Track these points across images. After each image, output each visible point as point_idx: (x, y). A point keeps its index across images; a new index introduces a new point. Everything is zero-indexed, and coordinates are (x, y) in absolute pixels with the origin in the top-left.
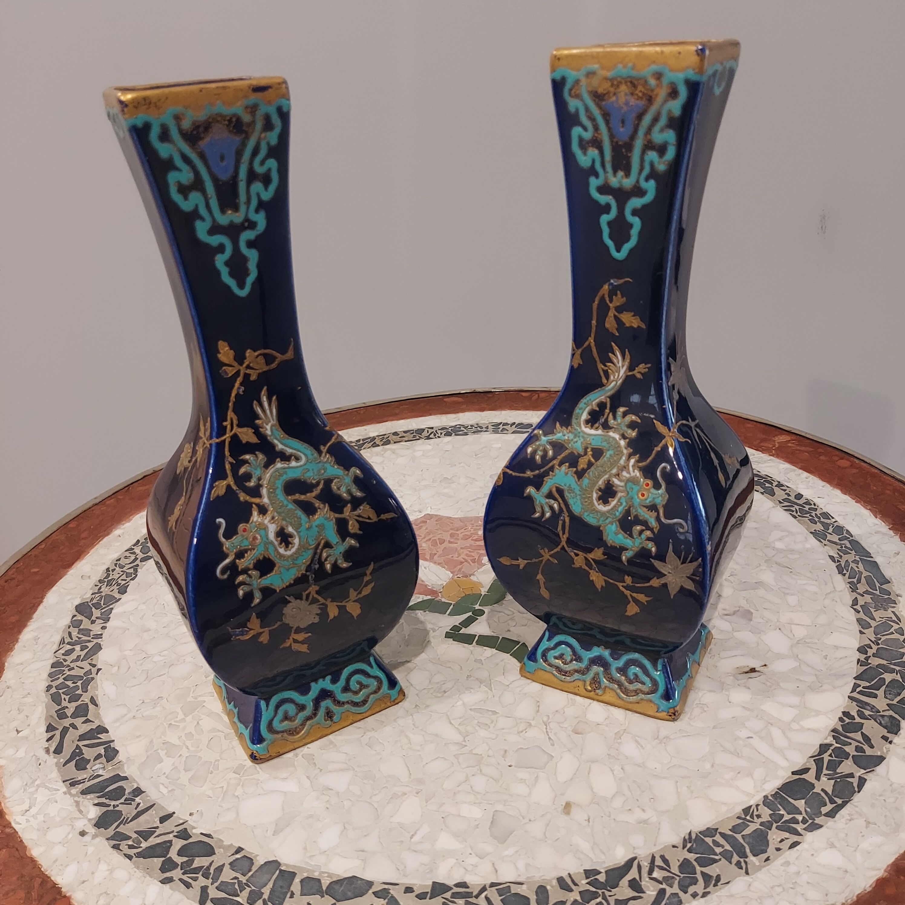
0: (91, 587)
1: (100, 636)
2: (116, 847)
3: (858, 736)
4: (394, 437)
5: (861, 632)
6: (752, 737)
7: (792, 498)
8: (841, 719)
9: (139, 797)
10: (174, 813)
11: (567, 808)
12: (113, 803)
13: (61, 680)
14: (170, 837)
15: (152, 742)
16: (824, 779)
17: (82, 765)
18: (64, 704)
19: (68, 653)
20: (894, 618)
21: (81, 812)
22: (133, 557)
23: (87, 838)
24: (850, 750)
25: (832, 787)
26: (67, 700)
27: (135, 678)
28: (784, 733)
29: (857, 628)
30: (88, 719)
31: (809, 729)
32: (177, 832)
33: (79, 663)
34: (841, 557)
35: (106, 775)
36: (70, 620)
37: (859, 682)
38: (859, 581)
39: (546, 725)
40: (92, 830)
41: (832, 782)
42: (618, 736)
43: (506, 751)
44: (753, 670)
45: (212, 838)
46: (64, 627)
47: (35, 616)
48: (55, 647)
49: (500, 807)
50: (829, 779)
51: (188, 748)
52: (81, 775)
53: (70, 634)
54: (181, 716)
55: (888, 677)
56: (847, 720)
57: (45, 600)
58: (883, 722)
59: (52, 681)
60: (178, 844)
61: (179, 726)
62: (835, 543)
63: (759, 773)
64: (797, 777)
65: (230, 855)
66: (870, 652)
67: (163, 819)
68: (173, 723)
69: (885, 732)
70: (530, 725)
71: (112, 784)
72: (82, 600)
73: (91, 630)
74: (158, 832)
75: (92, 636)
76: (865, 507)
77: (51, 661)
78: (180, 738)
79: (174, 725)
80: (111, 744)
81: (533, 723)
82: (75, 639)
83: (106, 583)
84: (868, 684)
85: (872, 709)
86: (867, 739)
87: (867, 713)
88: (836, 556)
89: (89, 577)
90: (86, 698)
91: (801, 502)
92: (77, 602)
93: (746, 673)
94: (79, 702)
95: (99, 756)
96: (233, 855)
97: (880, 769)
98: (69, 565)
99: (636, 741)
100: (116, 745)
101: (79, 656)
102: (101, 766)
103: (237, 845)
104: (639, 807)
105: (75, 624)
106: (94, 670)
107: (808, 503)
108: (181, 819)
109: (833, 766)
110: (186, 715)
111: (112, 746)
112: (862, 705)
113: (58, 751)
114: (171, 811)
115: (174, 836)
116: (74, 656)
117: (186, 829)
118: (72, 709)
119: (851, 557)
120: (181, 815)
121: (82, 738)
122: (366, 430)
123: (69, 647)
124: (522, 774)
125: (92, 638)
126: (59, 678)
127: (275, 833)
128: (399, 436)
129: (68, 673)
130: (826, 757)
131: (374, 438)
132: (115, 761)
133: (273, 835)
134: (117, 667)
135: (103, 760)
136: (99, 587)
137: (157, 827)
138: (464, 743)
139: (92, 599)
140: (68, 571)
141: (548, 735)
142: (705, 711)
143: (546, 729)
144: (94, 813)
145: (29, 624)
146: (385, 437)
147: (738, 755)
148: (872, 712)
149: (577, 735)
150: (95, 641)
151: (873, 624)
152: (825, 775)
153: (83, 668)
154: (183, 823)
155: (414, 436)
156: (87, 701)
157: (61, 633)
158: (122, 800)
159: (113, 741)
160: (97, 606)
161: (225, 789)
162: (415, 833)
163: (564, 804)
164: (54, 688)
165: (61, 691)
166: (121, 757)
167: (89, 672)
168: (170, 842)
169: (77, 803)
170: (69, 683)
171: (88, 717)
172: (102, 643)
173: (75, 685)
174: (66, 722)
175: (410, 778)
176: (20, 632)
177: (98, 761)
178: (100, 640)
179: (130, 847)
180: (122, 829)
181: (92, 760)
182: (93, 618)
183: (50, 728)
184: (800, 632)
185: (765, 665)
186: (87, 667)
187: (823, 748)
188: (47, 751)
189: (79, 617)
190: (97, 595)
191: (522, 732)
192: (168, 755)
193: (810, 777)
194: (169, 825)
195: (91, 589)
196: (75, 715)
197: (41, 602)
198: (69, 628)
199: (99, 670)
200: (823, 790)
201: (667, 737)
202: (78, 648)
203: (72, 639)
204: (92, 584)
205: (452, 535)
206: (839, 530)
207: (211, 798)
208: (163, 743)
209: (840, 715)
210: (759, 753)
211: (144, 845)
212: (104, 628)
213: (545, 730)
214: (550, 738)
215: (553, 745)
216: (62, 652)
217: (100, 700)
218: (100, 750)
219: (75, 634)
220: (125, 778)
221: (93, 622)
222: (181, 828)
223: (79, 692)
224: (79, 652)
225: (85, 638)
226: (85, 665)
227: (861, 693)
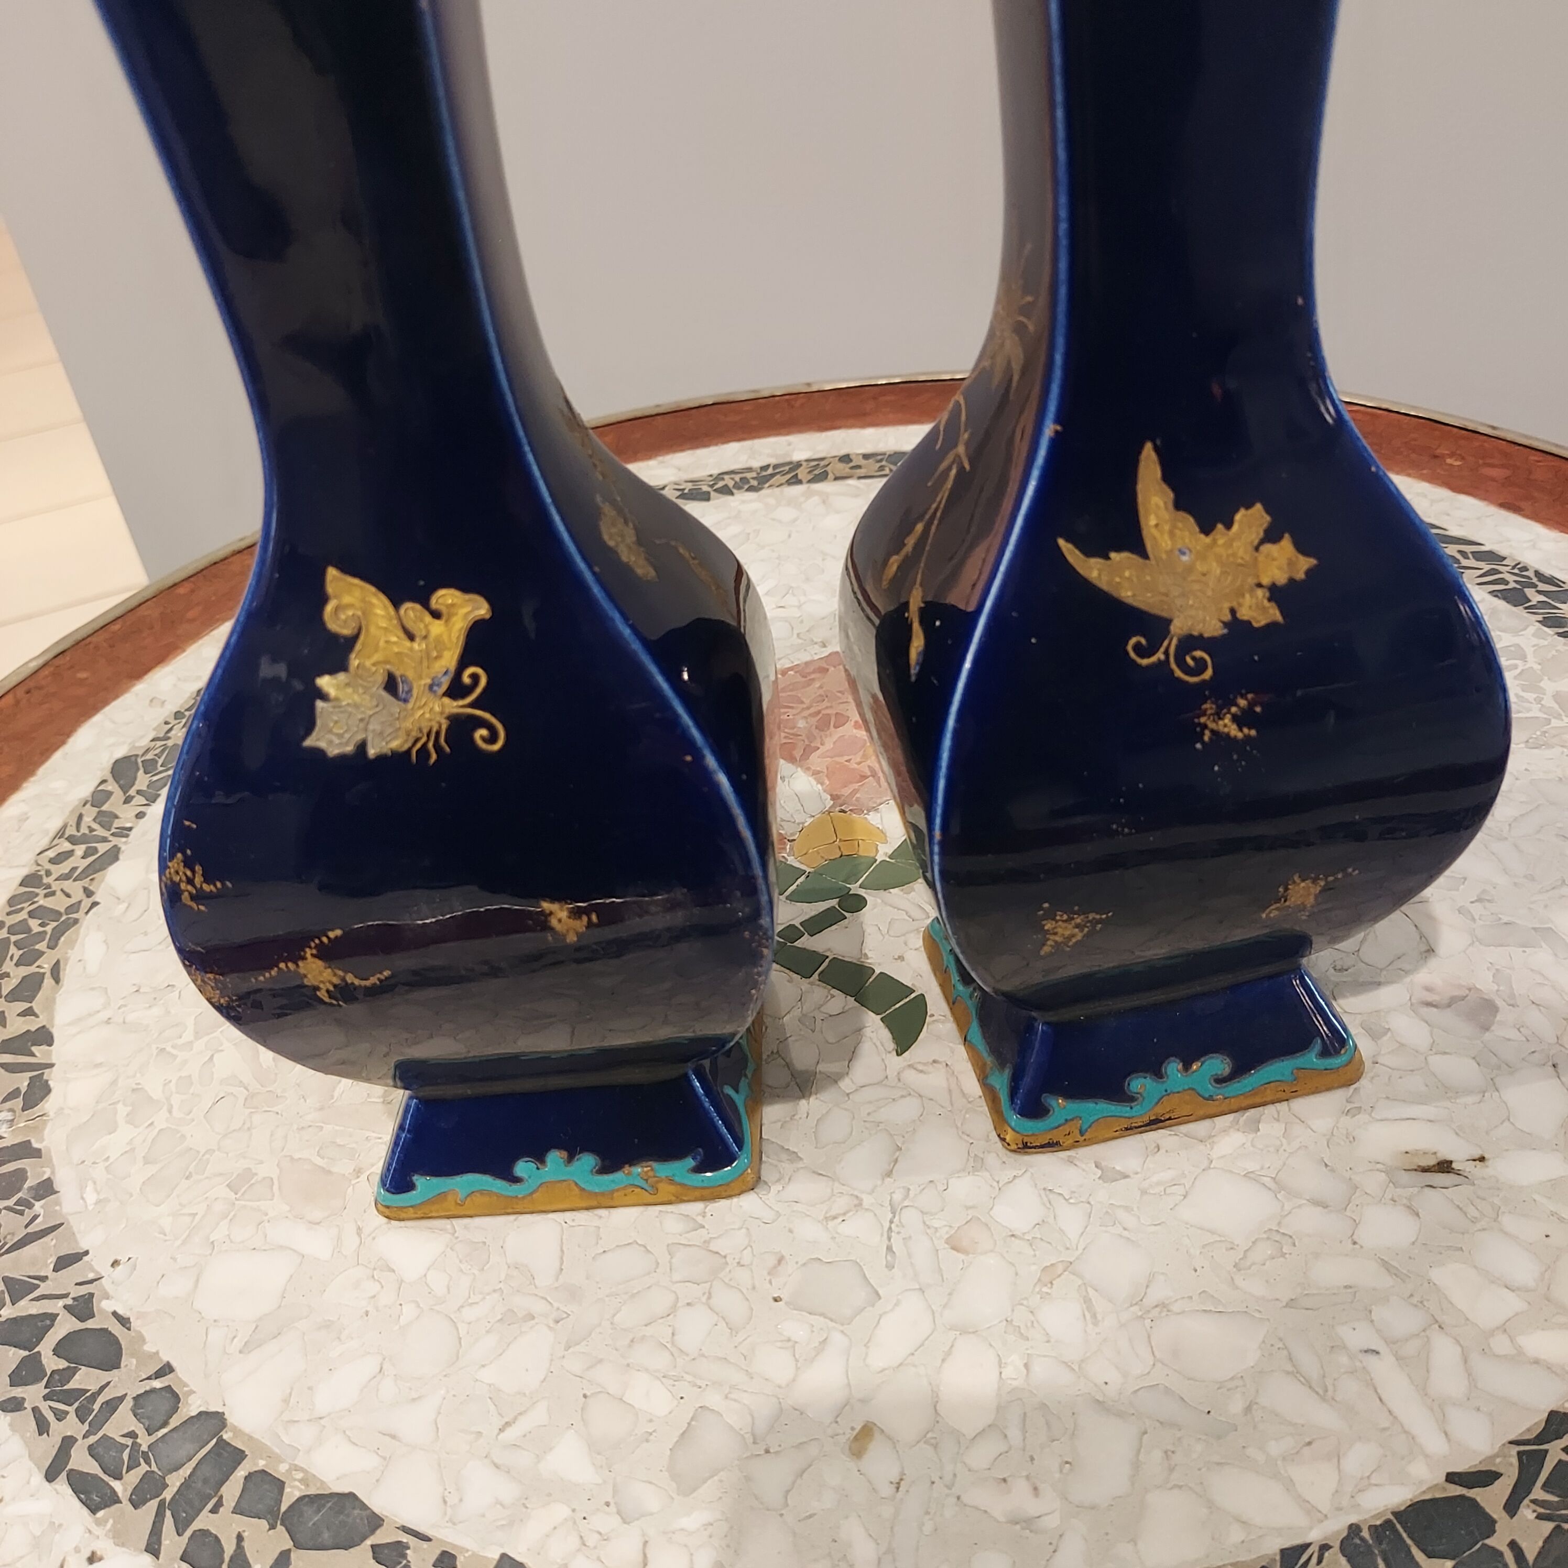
0: (155, 725)
1: (124, 832)
4: (841, 466)
6: (1376, 1352)
9: (42, 1202)
10: (86, 1253)
11: (863, 1438)
13: (23, 915)
14: (58, 1306)
15: (114, 1082)
16: (1527, 1512)
18: (8, 966)
19: (60, 859)
25: (1540, 1544)
26: (16, 958)
27: (146, 934)
28: (1465, 1360)
30: (31, 1008)
31: (1537, 1362)
32: (73, 1299)
33: (67, 885)
35: (8, 1138)
36: (91, 788)
39: (894, 1213)
41: (1548, 1526)
42: (1049, 1276)
43: (781, 1260)
44: (1445, 1167)
45: (129, 1329)
46: (77, 803)
47: (41, 771)
48: (45, 842)
49: (713, 1399)
50: (1540, 1517)
51: (170, 1112)
53: (80, 817)
54: (188, 1035)
57: (71, 741)
59: (8, 914)
60: (66, 1325)
61: (175, 1057)
63: (1360, 1456)
64: (1456, 1490)
65: (144, 1377)
67: (64, 1262)
68: (169, 1049)
70: (859, 1205)
71: (9, 1161)
72: (130, 750)
73: (117, 817)
74: (43, 1289)
75: (113, 830)
77: (25, 872)
78: (167, 1083)
79: (169, 1053)
80: (47, 1071)
81: (867, 1200)
82: (84, 830)
83: (184, 721)
89: (163, 702)
90: (45, 964)
92: (120, 753)
93: (1425, 1170)
94: (33, 969)
95: (14, 1094)
96: (149, 1378)
98: (139, 672)
99: (1087, 1301)
100: (54, 1078)
101: (74, 869)
102: (9, 1116)
103: (165, 1358)
104: (1028, 1477)
105: (99, 798)
106: (87, 903)
108: (92, 1269)
110: (198, 1035)
111: (45, 1077)
114: (84, 1246)
115: (65, 1307)
116: (65, 868)
117: (91, 1295)
118: (14, 980)
120: (97, 1263)
121: (4, 1047)
122: (789, 444)
123: (67, 846)
124: (796, 1327)
125: (112, 834)
126: (22, 909)
127: (246, 1347)
128: (851, 464)
129: (41, 902)
130: (1555, 1452)
131: (798, 465)
132: (37, 1111)
133: (240, 1352)
134: (126, 905)
135: (18, 1102)
136: (170, 726)
137: (44, 1279)
138: (700, 1219)
139: (147, 751)
140: (133, 685)
141: (889, 1239)
142: (1283, 1255)
143: (891, 1222)
145: (25, 785)
146: (822, 463)
149: (954, 1252)
150: (115, 841)
152: (1534, 1502)
153: (68, 896)
154: (91, 1282)
155: (882, 468)
156: (47, 968)
157: (67, 813)
158: (10, 1202)
159: (51, 1066)
160: (150, 766)
161: (198, 1218)
162: (515, 1419)
163: (858, 1428)
164: (5, 930)
165: (13, 938)
166: (49, 1105)
167: (74, 908)
168: (53, 1317)
170: (34, 924)
171: (33, 1004)
172: (123, 848)
173: (42, 929)
175: (557, 1280)
177: (8, 1105)
178: (124, 839)
182: (132, 792)
185: (1482, 1159)
186: (78, 896)
187: (1557, 1423)
189: (111, 786)
190: (159, 743)
191: (835, 1218)
192: (131, 1119)
193: (1492, 1498)
194: (67, 1279)
195: (154, 729)
196: (13, 995)
197: (63, 743)
198: (84, 805)
199: (95, 904)
200: (1513, 1545)
201: (1163, 1306)
202: (80, 850)
203: (78, 831)
204: (161, 720)
207: (165, 1235)
208: (133, 1090)
210: (1381, 1400)
211: (7, 1312)
212: (141, 815)
213: (887, 1225)
214: (889, 1249)
215: (890, 1267)
216: (51, 854)
217: (69, 974)
218: (22, 1081)
219: (88, 820)
220: (37, 1153)
221: (128, 800)
222: (84, 1290)
223: (42, 946)
224: (78, 861)
225: (100, 832)
226: (76, 889)
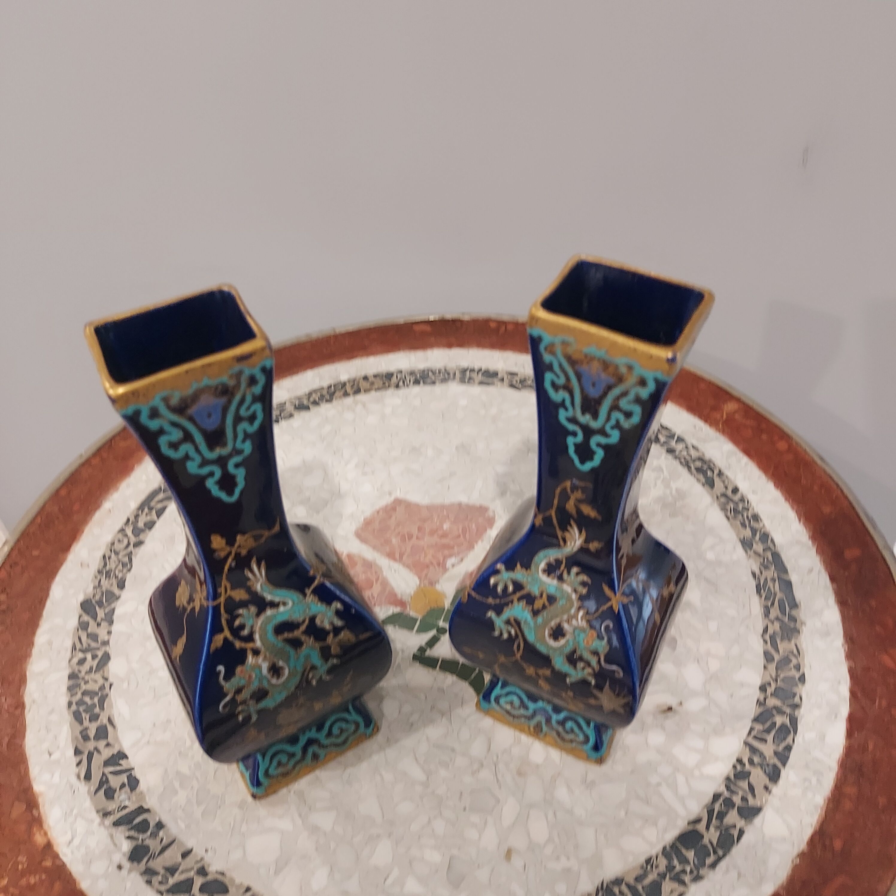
0: (91, 579)
1: (106, 643)
2: (149, 882)
3: (744, 785)
4: (365, 383)
5: (765, 667)
6: (661, 784)
7: (729, 493)
8: (734, 767)
9: (162, 831)
10: (192, 849)
11: (509, 854)
12: (141, 837)
13: (79, 696)
14: (192, 874)
15: (166, 771)
16: (712, 829)
17: (110, 794)
18: (86, 723)
19: (82, 662)
20: (795, 651)
21: (115, 845)
22: (126, 542)
23: (124, 872)
24: (737, 800)
25: (717, 838)
26: (88, 719)
27: (144, 696)
28: (687, 779)
29: (762, 660)
30: (108, 742)
31: (707, 776)
32: (197, 869)
33: (92, 675)
34: (761, 573)
35: (132, 806)
36: (77, 621)
37: (755, 725)
38: (773, 604)
39: (495, 766)
40: (127, 865)
41: (718, 833)
42: (554, 779)
43: (461, 793)
44: (670, 709)
45: (226, 877)
46: (73, 630)
47: (45, 613)
48: (69, 655)
49: (455, 852)
50: (716, 830)
51: (198, 780)
52: (112, 806)
53: (79, 638)
55: (779, 720)
56: (739, 767)
57: (51, 593)
58: (767, 770)
59: (71, 696)
60: (198, 882)
61: (188, 754)
62: (759, 555)
63: (662, 822)
64: (691, 827)
66: (769, 690)
67: (184, 855)
68: (183, 751)
69: (767, 781)
70: (482, 765)
71: (138, 817)
72: (85, 595)
73: (98, 636)
74: (182, 868)
75: (100, 643)
76: (793, 508)
77: (68, 672)
78: (190, 767)
80: (132, 772)
81: (485, 763)
82: (85, 645)
83: (104, 575)
84: (761, 727)
85: (760, 755)
86: (751, 788)
87: (756, 759)
88: (757, 572)
89: (88, 565)
90: (103, 719)
91: (736, 498)
92: (81, 598)
93: (665, 711)
94: (98, 723)
95: (123, 786)
96: (244, 893)
97: (758, 820)
98: (66, 548)
99: (568, 786)
100: (137, 773)
101: (91, 667)
102: (126, 796)
103: (246, 884)
104: (565, 854)
105: (83, 626)
106: (107, 684)
107: (742, 500)
108: (198, 855)
109: (721, 816)
111: (133, 774)
112: (753, 750)
113: (88, 777)
114: (190, 847)
115: (195, 873)
116: (86, 667)
117: (203, 866)
118: (93, 730)
119: (771, 573)
120: (198, 851)
121: (107, 763)
123: (81, 655)
124: (475, 818)
125: (101, 645)
126: (77, 692)
127: (277, 872)
128: (370, 382)
129: (85, 687)
130: (717, 807)
131: (345, 383)
132: (138, 791)
133: (275, 875)
134: (127, 683)
135: (127, 789)
136: (98, 579)
137: (180, 864)
138: (427, 783)
139: (94, 596)
140: (67, 556)
141: (497, 776)
142: (626, 755)
143: (495, 769)
144: (126, 846)
145: (40, 623)
146: (356, 382)
147: (647, 802)
148: (761, 759)
149: (520, 777)
150: (104, 649)
151: (777, 657)
152: (713, 825)
153: (96, 682)
154: (200, 860)
155: (384, 383)
156: (105, 721)
157: (72, 637)
158: (148, 834)
159: (133, 769)
160: (100, 604)
161: (232, 825)
162: (388, 876)
163: (506, 850)
164: (74, 705)
165: (81, 709)
166: (142, 786)
167: (102, 688)
168: (192, 879)
169: (112, 836)
170: (87, 699)
171: (108, 740)
172: (110, 652)
173: (92, 701)
174: (91, 745)
175: (383, 819)
176: (34, 633)
177: (123, 791)
178: (108, 647)
179: (161, 883)
180: (151, 864)
181: (118, 790)
182: (99, 619)
183: (77, 752)
184: (714, 665)
185: (681, 704)
186: (101, 682)
187: (716, 797)
188: (78, 777)
189: (86, 618)
190: (98, 590)
191: (475, 772)
192: (182, 787)
193: (701, 827)
194: (189, 862)
195: (92, 582)
196: (97, 737)
197: (47, 595)
198: (78, 631)
199: (112, 684)
200: (710, 841)
201: (593, 782)
202: (89, 656)
203: (82, 645)
204: (92, 575)
205: (420, 529)
206: (765, 537)
207: (222, 834)
208: (176, 773)
209: (734, 760)
210: (665, 801)
211: (172, 881)
212: (109, 633)
213: (494, 771)
214: (498, 780)
215: (500, 787)
216: (75, 660)
217: (117, 721)
218: (124, 778)
219: (84, 638)
220: (148, 811)
221: (99, 625)
222: (199, 865)
223: (97, 710)
224: (90, 662)
225: (93, 645)
226: (98, 676)
227: (755, 737)
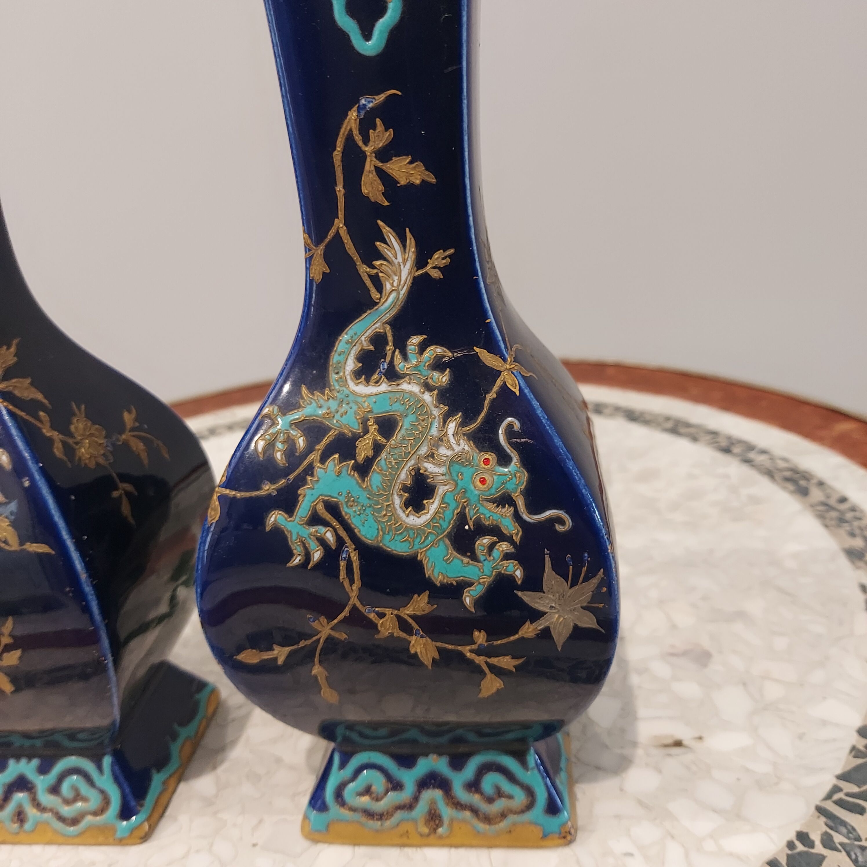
6: (631, 855)
7: (832, 502)
8: (791, 845)
28: (687, 855)
31: (731, 854)
37: (842, 784)
44: (678, 744)
56: (800, 847)
58: (860, 859)
84: (855, 789)
85: (849, 832)
87: (838, 838)
91: (843, 507)
93: (666, 746)
107: (853, 509)
112: (835, 822)
148: (849, 838)
184: (773, 692)
185: (700, 738)
209: (792, 836)
227: (840, 803)
